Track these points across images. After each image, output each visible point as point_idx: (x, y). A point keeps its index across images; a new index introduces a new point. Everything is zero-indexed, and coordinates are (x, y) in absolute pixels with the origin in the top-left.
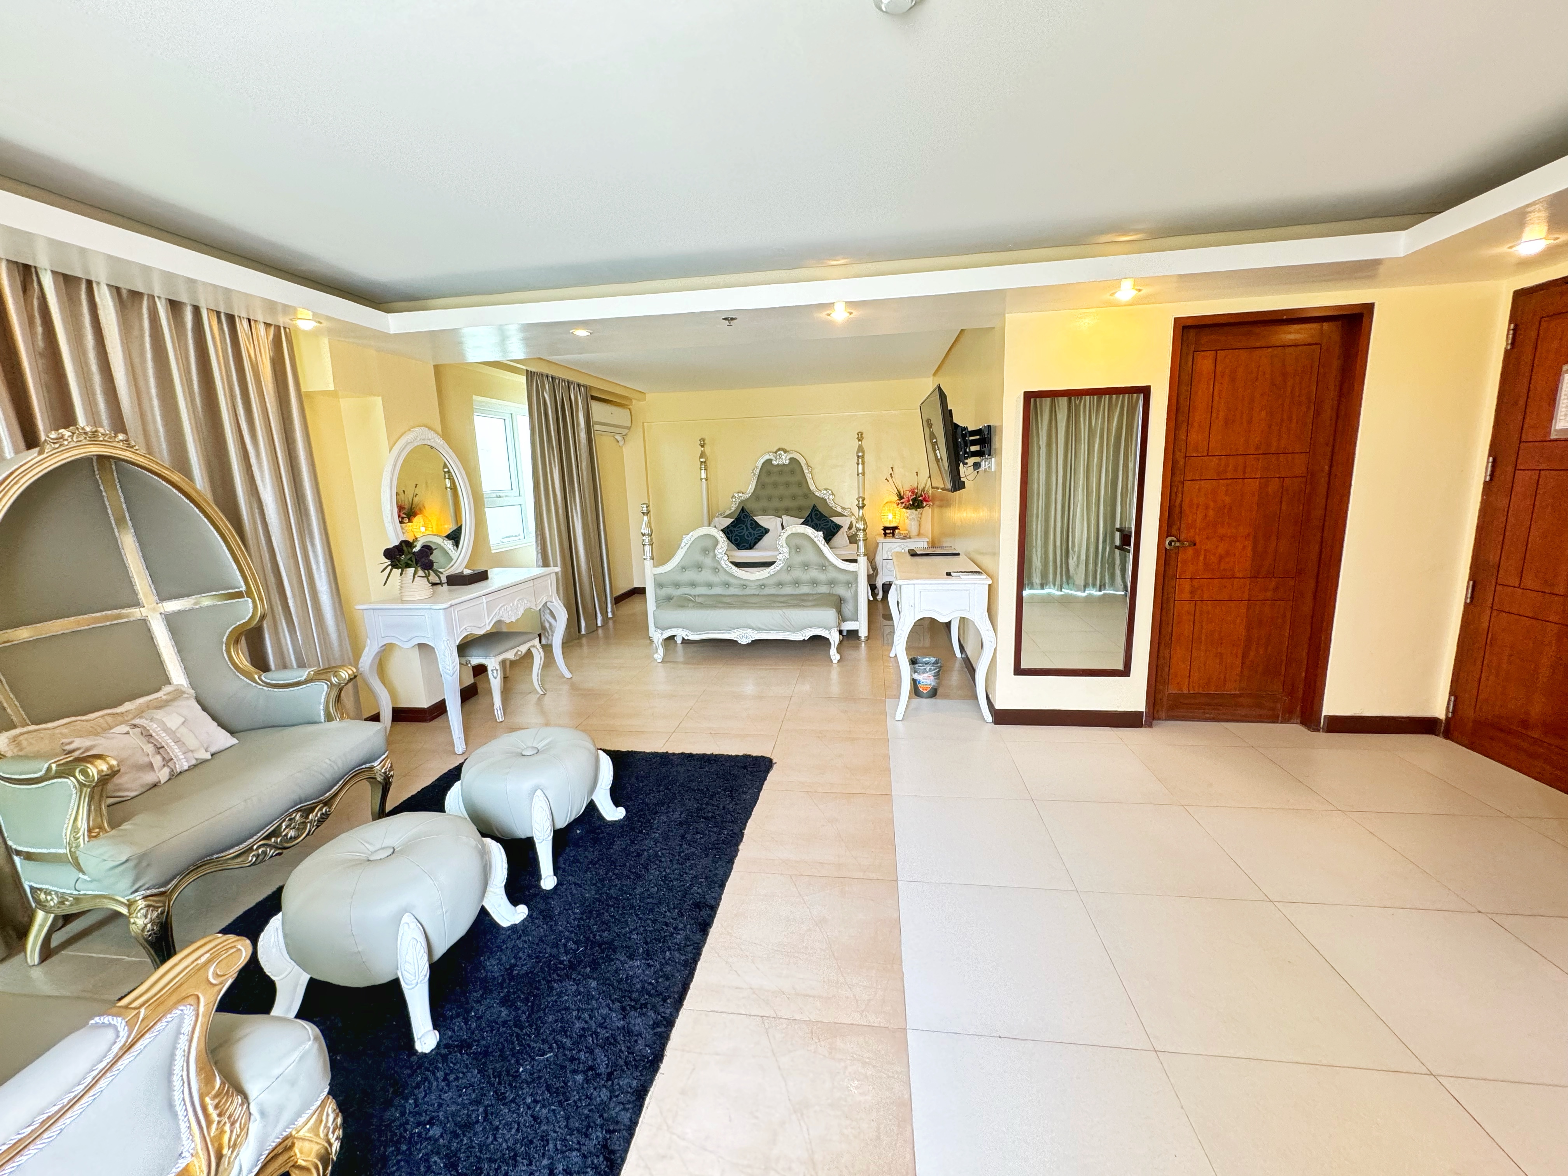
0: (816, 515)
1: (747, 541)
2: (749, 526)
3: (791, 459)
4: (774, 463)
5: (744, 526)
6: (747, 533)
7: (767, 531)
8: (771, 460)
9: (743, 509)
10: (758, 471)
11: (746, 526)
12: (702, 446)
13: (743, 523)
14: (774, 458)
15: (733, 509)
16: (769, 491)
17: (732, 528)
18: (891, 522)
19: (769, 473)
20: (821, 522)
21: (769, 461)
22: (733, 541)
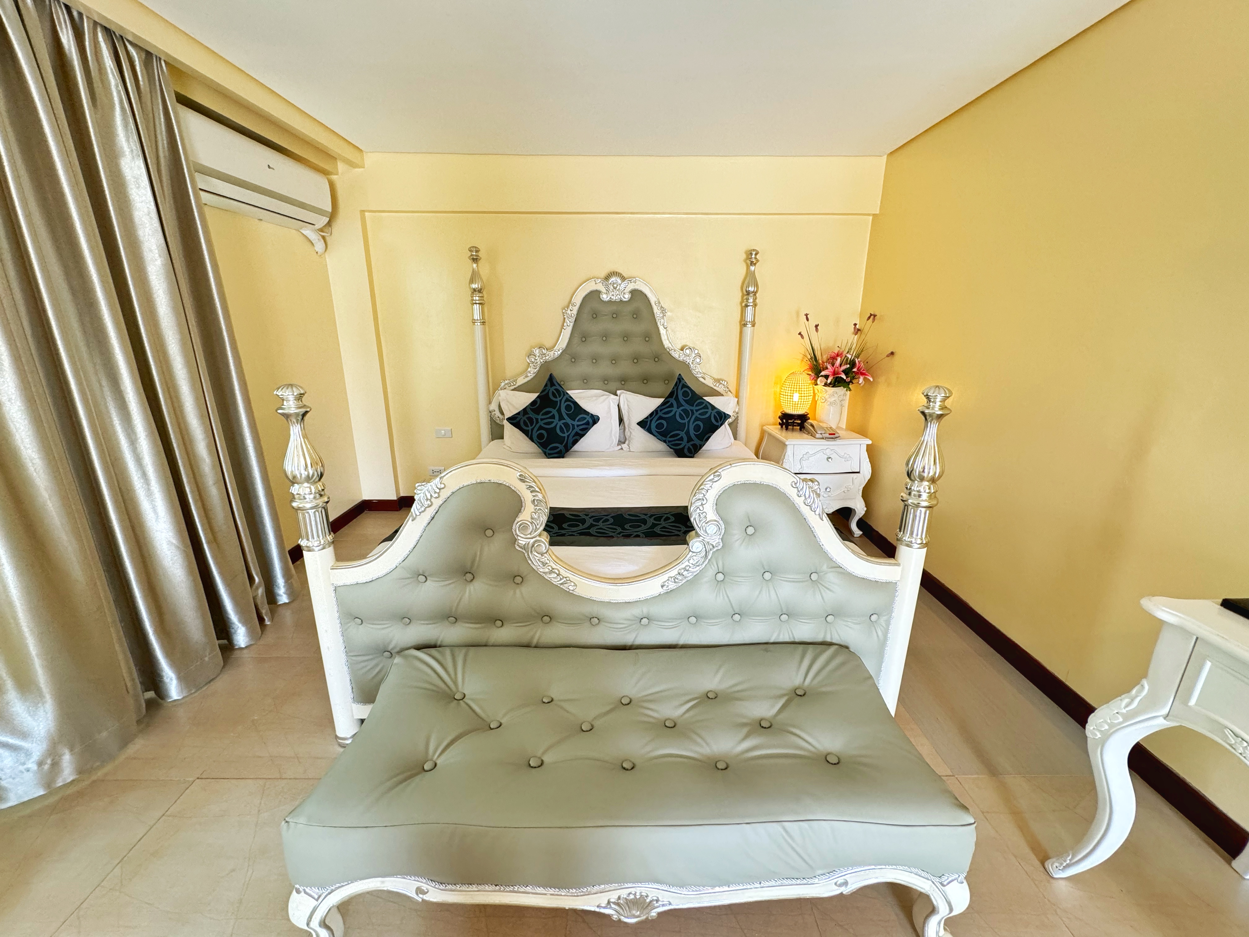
0: (685, 394)
1: (561, 440)
2: (563, 410)
3: (634, 292)
4: (605, 297)
5: (554, 412)
6: (561, 423)
7: (595, 420)
8: (598, 292)
9: (551, 379)
10: (575, 312)
11: (559, 411)
12: (475, 260)
13: (553, 404)
14: (603, 290)
15: (531, 376)
16: (595, 347)
17: (532, 415)
18: (795, 405)
19: (595, 315)
20: (694, 408)
21: (594, 295)
22: (535, 437)
